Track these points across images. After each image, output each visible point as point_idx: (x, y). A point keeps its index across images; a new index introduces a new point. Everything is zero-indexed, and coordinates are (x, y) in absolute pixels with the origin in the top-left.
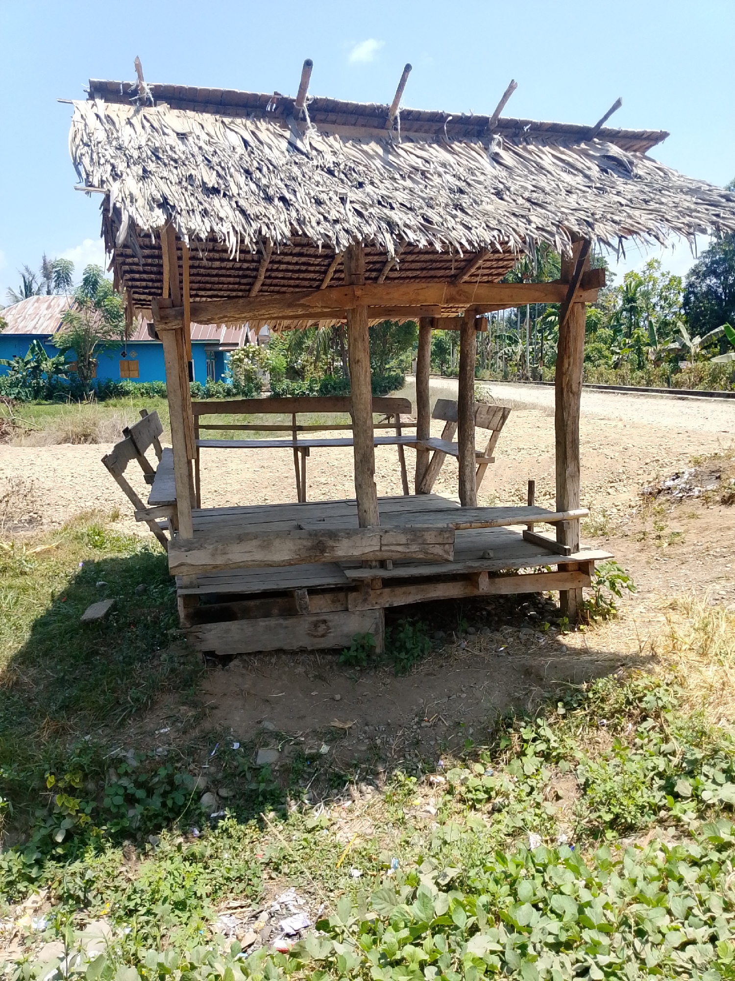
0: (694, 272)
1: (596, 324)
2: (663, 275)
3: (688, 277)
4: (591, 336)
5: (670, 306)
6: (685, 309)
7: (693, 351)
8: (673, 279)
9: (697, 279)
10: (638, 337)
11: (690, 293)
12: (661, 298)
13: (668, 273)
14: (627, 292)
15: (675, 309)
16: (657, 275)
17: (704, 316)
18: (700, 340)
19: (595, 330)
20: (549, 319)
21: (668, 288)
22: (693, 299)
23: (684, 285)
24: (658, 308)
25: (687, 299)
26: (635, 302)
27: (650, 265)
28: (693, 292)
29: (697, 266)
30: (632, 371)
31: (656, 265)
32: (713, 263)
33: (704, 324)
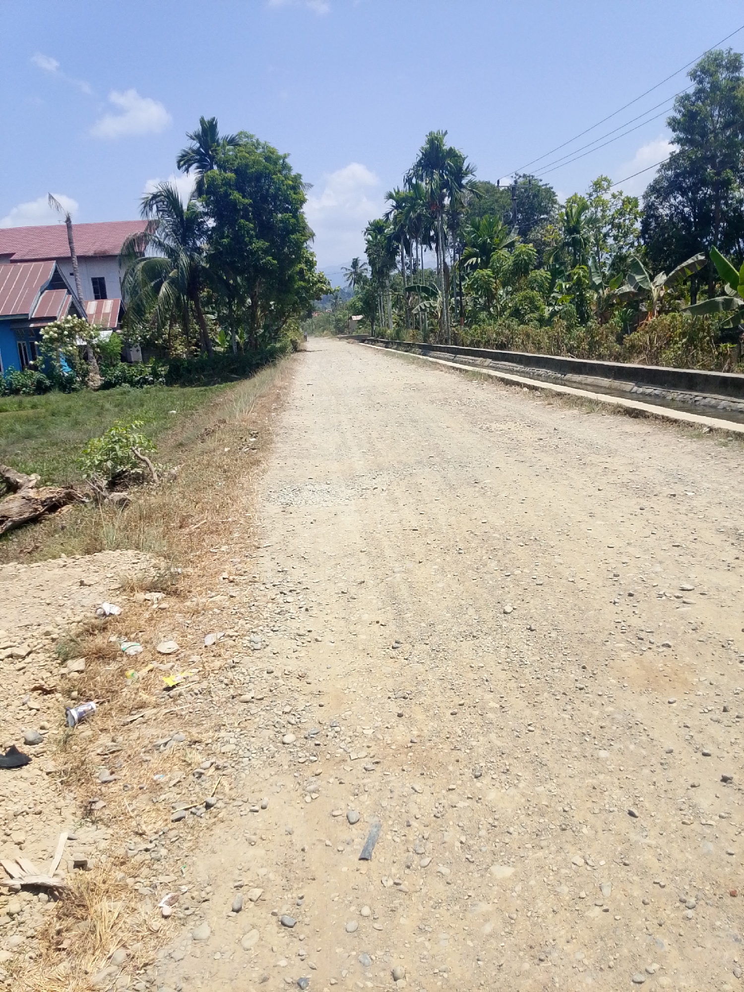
0: (655, 189)
1: (527, 264)
2: (614, 196)
3: (645, 197)
4: (521, 281)
5: (626, 235)
6: (644, 239)
7: (655, 294)
8: (628, 201)
9: (656, 198)
10: (579, 279)
11: (649, 217)
12: (613, 226)
13: (621, 193)
14: (568, 221)
15: (631, 238)
16: (607, 197)
17: (669, 245)
18: (665, 278)
19: (526, 272)
20: (470, 261)
21: (621, 213)
22: (653, 224)
23: (641, 206)
24: (610, 241)
25: (646, 224)
26: (578, 233)
27: (598, 186)
28: (653, 216)
29: (656, 182)
30: (569, 328)
31: (605, 184)
32: (677, 175)
33: (669, 256)
